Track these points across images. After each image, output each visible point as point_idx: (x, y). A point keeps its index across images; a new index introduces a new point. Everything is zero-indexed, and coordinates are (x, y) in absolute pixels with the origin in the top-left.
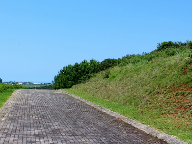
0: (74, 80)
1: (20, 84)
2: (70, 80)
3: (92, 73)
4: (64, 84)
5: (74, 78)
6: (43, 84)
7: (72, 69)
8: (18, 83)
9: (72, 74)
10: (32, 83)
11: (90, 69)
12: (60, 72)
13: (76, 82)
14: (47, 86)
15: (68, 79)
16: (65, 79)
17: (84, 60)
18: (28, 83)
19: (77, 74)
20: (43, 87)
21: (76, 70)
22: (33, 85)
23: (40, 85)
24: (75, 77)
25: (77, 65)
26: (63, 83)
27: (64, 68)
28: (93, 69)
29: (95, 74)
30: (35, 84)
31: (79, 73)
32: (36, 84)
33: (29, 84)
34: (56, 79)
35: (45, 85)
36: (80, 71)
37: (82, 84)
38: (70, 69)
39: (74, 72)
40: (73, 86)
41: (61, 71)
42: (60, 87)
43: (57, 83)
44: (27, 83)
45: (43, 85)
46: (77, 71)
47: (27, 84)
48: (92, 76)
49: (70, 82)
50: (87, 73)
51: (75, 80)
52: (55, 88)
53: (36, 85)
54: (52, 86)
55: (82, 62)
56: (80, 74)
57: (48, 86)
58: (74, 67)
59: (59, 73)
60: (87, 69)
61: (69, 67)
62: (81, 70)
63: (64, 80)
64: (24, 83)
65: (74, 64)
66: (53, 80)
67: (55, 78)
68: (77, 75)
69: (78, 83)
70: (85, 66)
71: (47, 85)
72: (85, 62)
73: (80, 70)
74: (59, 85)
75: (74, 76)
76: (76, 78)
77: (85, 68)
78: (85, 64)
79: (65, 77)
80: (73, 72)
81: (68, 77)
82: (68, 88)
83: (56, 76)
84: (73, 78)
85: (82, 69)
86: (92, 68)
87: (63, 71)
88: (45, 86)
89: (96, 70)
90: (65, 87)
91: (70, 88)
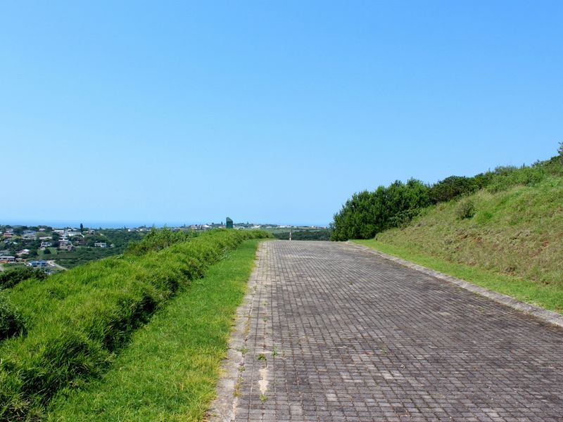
0: (376, 222)
1: (256, 227)
2: (370, 223)
3: (415, 207)
4: (357, 231)
6: (295, 227)
7: (372, 200)
8: (252, 225)
9: (373, 208)
10: (277, 226)
11: (410, 200)
12: (345, 206)
13: (382, 226)
15: (365, 220)
16: (357, 221)
17: (396, 181)
18: (270, 225)
19: (383, 209)
20: (295, 232)
21: (382, 201)
22: (277, 229)
24: (379, 217)
25: (381, 192)
26: (353, 228)
27: (354, 198)
28: (418, 198)
29: (423, 210)
30: (281, 227)
31: (388, 208)
32: (284, 226)
34: (338, 219)
35: (298, 229)
36: (389, 203)
37: (395, 231)
38: (369, 198)
39: (378, 205)
40: (377, 235)
41: (347, 204)
42: (347, 235)
43: (341, 227)
44: (268, 225)
46: (384, 203)
48: (416, 215)
49: (368, 226)
50: (406, 207)
51: (378, 223)
52: (337, 239)
53: (283, 228)
54: (310, 231)
55: (393, 185)
56: (391, 210)
58: (375, 195)
59: (343, 207)
60: (406, 200)
61: (364, 196)
62: (391, 201)
63: (355, 222)
64: (263, 226)
65: (377, 188)
66: (333, 221)
67: (336, 218)
68: (383, 211)
69: (386, 229)
70: (400, 193)
71: (301, 229)
72: (396, 184)
74: (346, 233)
75: (378, 213)
76: (382, 218)
77: (402, 197)
78: (400, 189)
79: (357, 216)
80: (374, 204)
81: (365, 216)
82: (364, 238)
83: (339, 214)
84: (375, 219)
85: (395, 199)
86: (415, 196)
87: (354, 204)
88: (298, 231)
89: (424, 201)
90: (358, 236)
91: (368, 238)
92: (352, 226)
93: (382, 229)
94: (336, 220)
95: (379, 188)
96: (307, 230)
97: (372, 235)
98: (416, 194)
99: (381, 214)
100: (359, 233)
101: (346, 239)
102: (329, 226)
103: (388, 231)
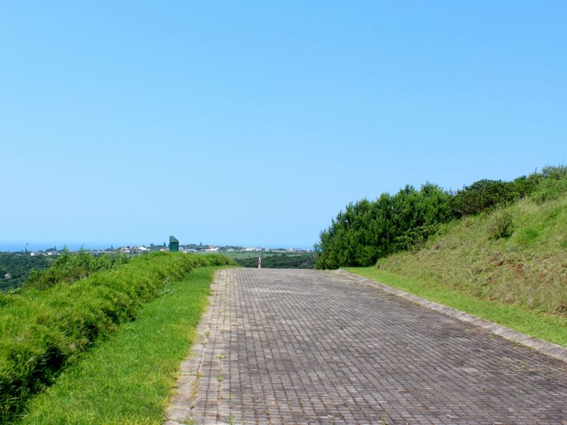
0: (379, 244)
1: (213, 250)
2: (369, 244)
3: (432, 222)
4: (352, 256)
5: (378, 238)
6: (267, 250)
7: (373, 213)
8: (207, 247)
9: (374, 225)
10: (241, 248)
11: (425, 212)
12: (336, 221)
13: (386, 248)
14: (276, 256)
15: (362, 241)
16: (352, 241)
17: (407, 186)
18: (233, 247)
19: (388, 225)
20: (268, 257)
21: (386, 213)
22: (243, 252)
23: (259, 252)
24: (382, 235)
25: (385, 202)
26: (347, 251)
27: (349, 209)
28: (436, 210)
29: (442, 227)
30: (247, 250)
31: (394, 224)
32: (251, 250)
33: (233, 250)
34: (327, 238)
35: (270, 252)
36: (396, 217)
37: (404, 255)
38: (368, 210)
39: (380, 219)
40: (379, 261)
41: (339, 218)
42: (338, 261)
43: (330, 251)
44: (229, 248)
45: (267, 253)
46: (388, 217)
47: (230, 250)
48: (434, 233)
49: (367, 248)
50: (420, 223)
51: (381, 244)
52: (324, 266)
53: (250, 252)
54: (288, 255)
55: (402, 192)
56: (399, 226)
57: (279, 255)
58: (377, 206)
59: (333, 222)
60: (419, 212)
61: (363, 207)
62: (399, 213)
63: (349, 243)
64: (222, 248)
65: (379, 197)
66: (318, 241)
67: (323, 237)
68: (387, 228)
69: (391, 252)
70: (412, 204)
71: (276, 253)
72: (407, 191)
73: (396, 215)
74: (336, 258)
75: (381, 230)
76: (386, 237)
77: (414, 209)
78: (411, 197)
79: (352, 235)
80: (375, 218)
81: (363, 235)
82: (361, 265)
83: (327, 230)
84: (376, 238)
85: (404, 211)
86: (432, 207)
87: (347, 217)
88: (271, 255)
89: (444, 214)
90: (353, 263)
91: (368, 265)
92: (344, 248)
93: (386, 252)
94: (323, 240)
95: (383, 196)
96: (284, 255)
97: (373, 261)
98: (434, 205)
99: (385, 231)
100: (354, 258)
101: (336, 267)
102: (313, 249)
103: (395, 256)
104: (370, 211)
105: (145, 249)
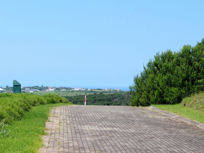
0: (183, 86)
1: (50, 90)
2: (175, 86)
4: (161, 95)
5: (182, 81)
6: (89, 90)
7: (177, 61)
8: (47, 88)
9: (178, 70)
10: (71, 89)
12: (147, 67)
13: (189, 90)
14: (96, 94)
15: (169, 83)
16: (161, 84)
18: (65, 88)
19: (190, 70)
20: (90, 95)
21: (188, 61)
23: (83, 91)
24: (187, 79)
26: (157, 92)
27: (157, 58)
30: (75, 90)
31: (195, 70)
32: (78, 90)
33: (65, 90)
35: (92, 91)
36: (197, 64)
38: (173, 58)
39: (183, 66)
40: (184, 100)
41: (149, 65)
42: (149, 100)
43: (142, 91)
44: (62, 88)
45: (89, 92)
46: (190, 64)
47: (63, 90)
49: (174, 89)
51: (185, 86)
52: (138, 104)
53: (77, 91)
54: (104, 94)
57: (98, 93)
58: (182, 56)
59: (145, 69)
61: (168, 57)
62: (199, 61)
63: (158, 85)
64: (57, 89)
65: (182, 48)
67: (137, 81)
68: (190, 73)
71: (96, 92)
73: (197, 63)
74: (148, 97)
75: (184, 75)
76: (188, 81)
79: (161, 79)
80: (179, 65)
81: (169, 78)
82: (168, 103)
83: (140, 76)
84: (180, 81)
87: (156, 65)
88: (92, 94)
90: (162, 101)
92: (155, 89)
93: (189, 93)
94: (136, 83)
95: (185, 47)
96: (101, 93)
97: (179, 100)
99: (188, 76)
100: (162, 97)
101: (148, 105)
103: (197, 95)
104: (174, 60)
105: (2, 90)
